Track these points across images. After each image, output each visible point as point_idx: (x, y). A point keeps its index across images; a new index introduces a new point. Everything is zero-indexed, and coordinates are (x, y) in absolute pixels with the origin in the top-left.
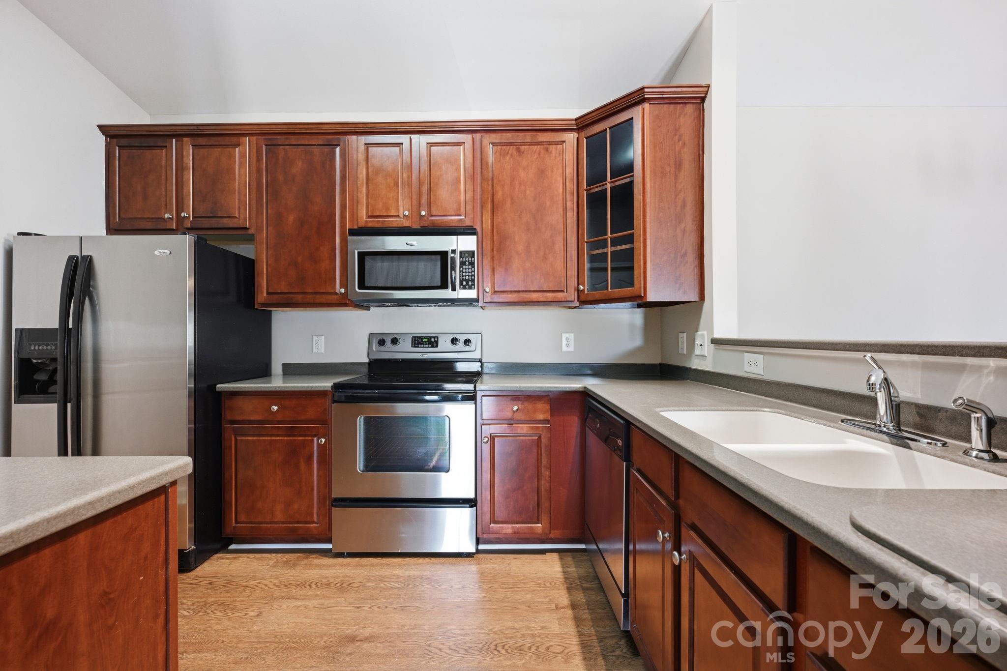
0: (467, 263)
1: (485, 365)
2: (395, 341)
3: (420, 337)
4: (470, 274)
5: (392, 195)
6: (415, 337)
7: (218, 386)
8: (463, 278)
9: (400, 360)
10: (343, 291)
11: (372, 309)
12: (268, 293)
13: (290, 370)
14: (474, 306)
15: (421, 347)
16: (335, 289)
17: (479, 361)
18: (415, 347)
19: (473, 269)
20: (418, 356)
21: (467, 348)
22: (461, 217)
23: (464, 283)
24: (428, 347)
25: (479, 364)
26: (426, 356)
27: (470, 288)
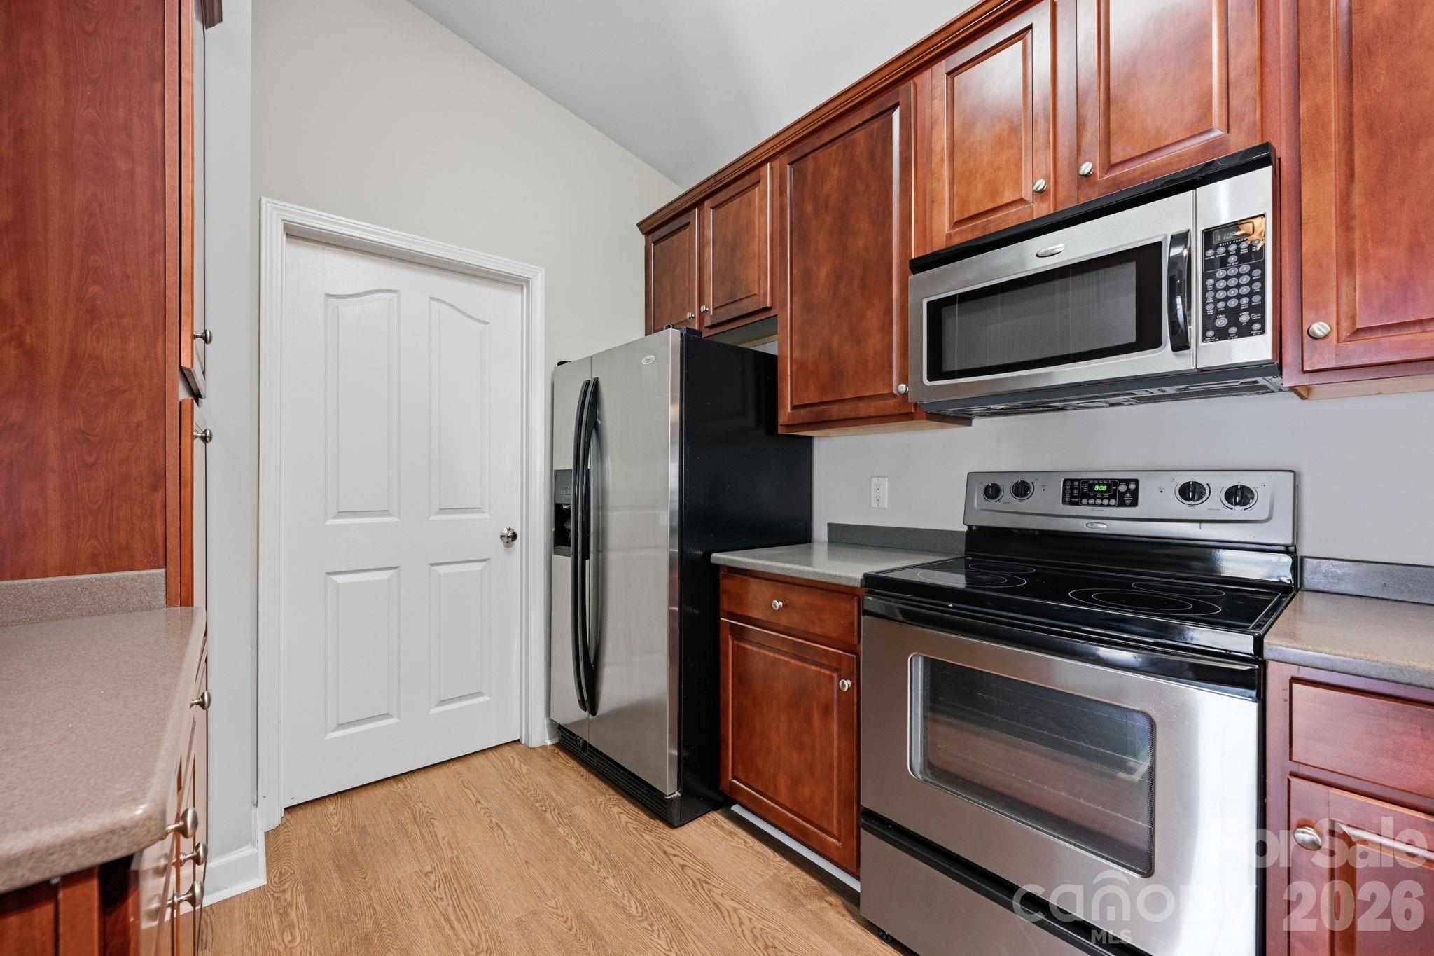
0: (1233, 259)
1: (1309, 564)
2: (1022, 490)
3: (1085, 482)
4: (1245, 290)
5: (1004, 157)
6: (1072, 481)
7: (714, 555)
8: (1215, 309)
9: (1037, 533)
10: (903, 388)
11: (976, 421)
12: (794, 407)
13: (844, 537)
14: (1263, 389)
15: (1088, 504)
16: (892, 387)
17: (1286, 551)
18: (1072, 503)
19: (1257, 273)
20: (1082, 526)
21: (1238, 512)
22: (1212, 135)
23: (1221, 322)
24: (1109, 505)
25: (1287, 560)
26: (1102, 527)
27: (1245, 331)
